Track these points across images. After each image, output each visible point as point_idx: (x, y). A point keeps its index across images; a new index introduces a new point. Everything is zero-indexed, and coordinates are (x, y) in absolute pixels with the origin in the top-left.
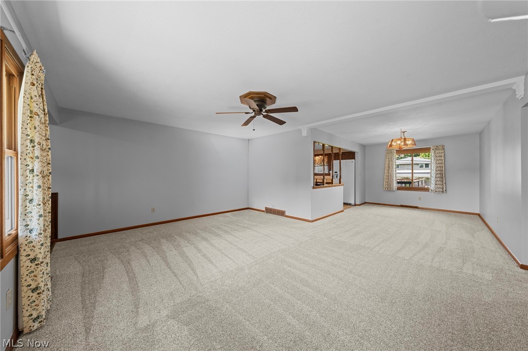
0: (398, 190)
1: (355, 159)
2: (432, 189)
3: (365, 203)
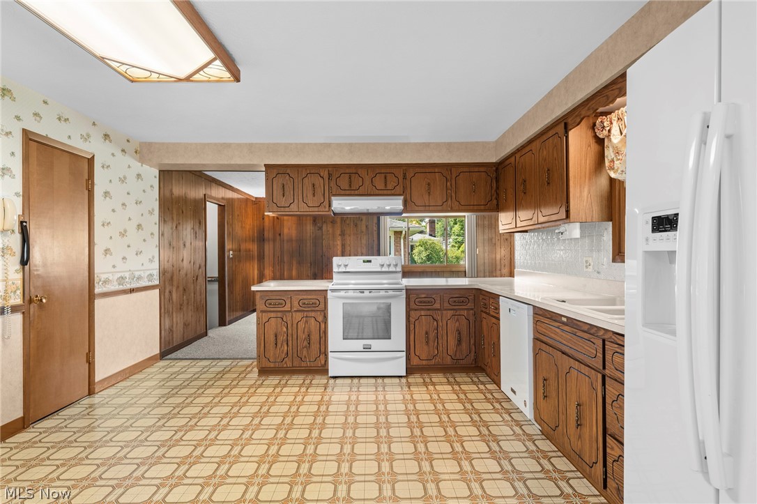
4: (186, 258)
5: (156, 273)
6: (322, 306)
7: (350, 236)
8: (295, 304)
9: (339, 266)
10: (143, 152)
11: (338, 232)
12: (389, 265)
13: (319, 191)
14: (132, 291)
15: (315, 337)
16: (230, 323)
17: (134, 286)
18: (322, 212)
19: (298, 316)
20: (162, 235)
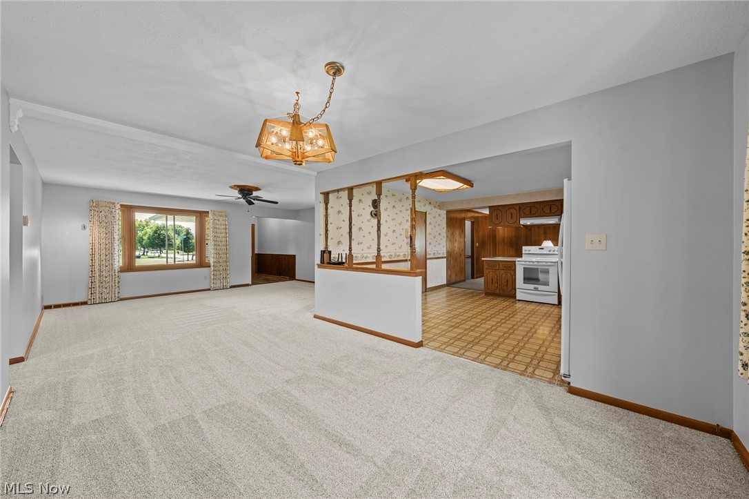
4: (457, 246)
5: (445, 252)
6: (513, 268)
8: (501, 266)
9: (526, 251)
10: (440, 206)
11: (542, 232)
12: (554, 251)
13: (514, 216)
14: (437, 258)
15: (510, 282)
16: (477, 278)
17: (438, 256)
18: (517, 225)
19: (502, 272)
20: (447, 237)
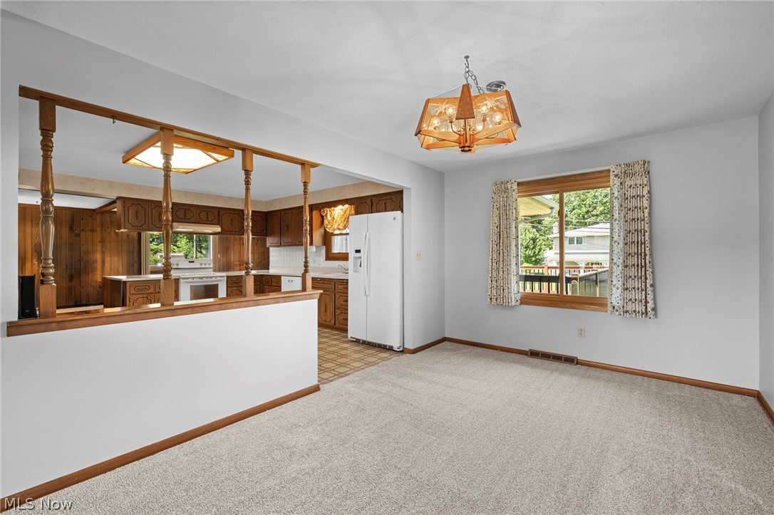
0: (521, 303)
1: (402, 212)
2: (615, 303)
3: (444, 340)
7: (110, 242)
